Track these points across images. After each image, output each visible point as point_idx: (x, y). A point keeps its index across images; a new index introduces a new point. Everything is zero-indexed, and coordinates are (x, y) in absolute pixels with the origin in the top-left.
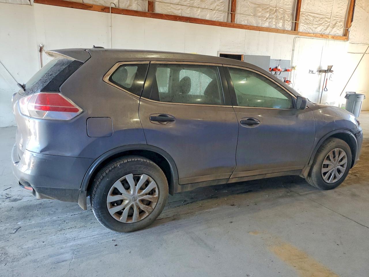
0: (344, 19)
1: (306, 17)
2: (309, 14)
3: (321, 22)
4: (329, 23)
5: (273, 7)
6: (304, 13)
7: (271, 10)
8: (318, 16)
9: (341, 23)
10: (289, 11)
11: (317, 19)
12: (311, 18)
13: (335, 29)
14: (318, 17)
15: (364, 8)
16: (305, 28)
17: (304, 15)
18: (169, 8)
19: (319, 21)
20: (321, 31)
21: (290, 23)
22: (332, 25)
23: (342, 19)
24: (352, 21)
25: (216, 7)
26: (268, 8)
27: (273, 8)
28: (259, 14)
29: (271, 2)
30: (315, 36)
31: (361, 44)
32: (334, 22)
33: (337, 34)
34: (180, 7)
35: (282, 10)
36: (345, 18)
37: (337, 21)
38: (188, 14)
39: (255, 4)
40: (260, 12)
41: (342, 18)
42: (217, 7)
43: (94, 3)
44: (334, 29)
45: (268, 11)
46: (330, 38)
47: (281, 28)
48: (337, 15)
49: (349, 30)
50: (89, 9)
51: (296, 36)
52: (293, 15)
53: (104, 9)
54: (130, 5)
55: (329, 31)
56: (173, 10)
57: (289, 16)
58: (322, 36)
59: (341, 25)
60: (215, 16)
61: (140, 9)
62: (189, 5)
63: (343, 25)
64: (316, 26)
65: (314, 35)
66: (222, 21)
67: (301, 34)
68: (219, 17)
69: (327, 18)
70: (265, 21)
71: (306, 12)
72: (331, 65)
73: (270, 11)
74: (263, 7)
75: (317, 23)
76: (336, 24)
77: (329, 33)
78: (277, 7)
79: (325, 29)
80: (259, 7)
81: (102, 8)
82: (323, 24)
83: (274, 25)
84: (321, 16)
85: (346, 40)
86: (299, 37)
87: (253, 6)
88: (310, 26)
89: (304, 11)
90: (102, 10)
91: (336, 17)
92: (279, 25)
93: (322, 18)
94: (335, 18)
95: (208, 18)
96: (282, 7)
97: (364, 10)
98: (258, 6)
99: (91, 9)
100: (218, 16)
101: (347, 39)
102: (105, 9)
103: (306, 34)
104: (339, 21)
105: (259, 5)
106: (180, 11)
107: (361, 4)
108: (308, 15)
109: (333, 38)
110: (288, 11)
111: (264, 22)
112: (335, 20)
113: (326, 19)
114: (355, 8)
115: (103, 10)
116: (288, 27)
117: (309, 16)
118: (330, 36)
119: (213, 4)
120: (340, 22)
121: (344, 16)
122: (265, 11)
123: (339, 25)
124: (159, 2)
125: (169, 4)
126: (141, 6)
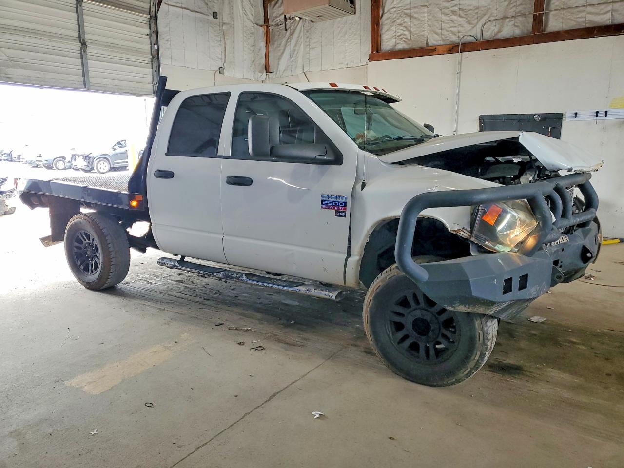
34: (609, 7)
50: (431, 54)
53: (453, 48)
54: (499, 31)
56: (590, 17)
61: (517, 33)
81: (449, 48)
90: (449, 50)
99: (434, 53)
106: (608, 16)
115: (451, 51)
124: (557, 11)
125: (584, 8)
126: (521, 27)
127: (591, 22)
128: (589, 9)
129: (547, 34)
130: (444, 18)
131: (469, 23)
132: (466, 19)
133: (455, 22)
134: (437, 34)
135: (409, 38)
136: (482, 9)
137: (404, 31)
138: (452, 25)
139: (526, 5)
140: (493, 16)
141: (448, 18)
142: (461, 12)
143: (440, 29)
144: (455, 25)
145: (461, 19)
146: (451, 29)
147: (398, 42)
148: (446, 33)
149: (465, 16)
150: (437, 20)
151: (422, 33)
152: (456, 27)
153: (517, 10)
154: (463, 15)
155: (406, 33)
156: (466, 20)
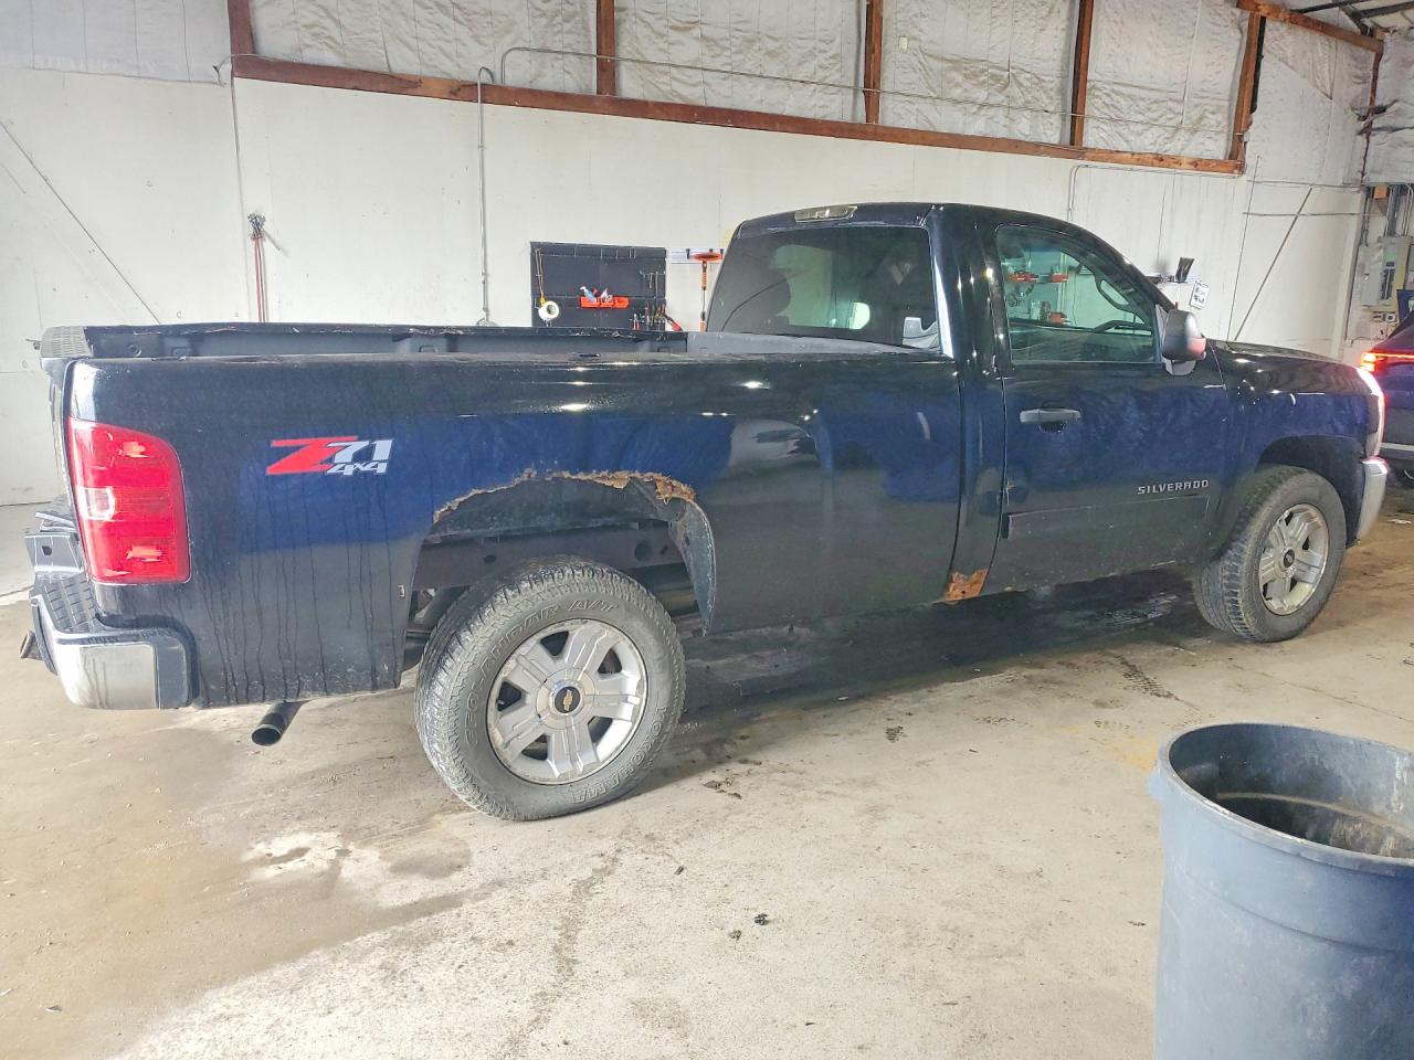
0: (1226, 104)
1: (1107, 100)
2: (1116, 87)
3: (1155, 115)
4: (1179, 118)
5: (998, 68)
6: (1099, 85)
7: (993, 76)
8: (1142, 93)
9: (1219, 117)
10: (1051, 79)
11: (1141, 103)
12: (1123, 102)
13: (1199, 137)
14: (1143, 99)
15: (1290, 64)
16: (1103, 134)
17: (1100, 93)
18: (666, 79)
19: (1149, 109)
20: (1154, 144)
21: (1056, 120)
22: (1188, 122)
23: (1221, 103)
24: (1253, 109)
25: (815, 73)
26: (983, 71)
27: (998, 72)
28: (957, 93)
29: (992, 52)
30: (1139, 160)
31: (1285, 185)
32: (1195, 114)
33: (1208, 153)
34: (697, 76)
35: (1028, 76)
36: (1230, 99)
37: (1206, 110)
38: (727, 97)
39: (943, 59)
40: (958, 85)
41: (1220, 100)
42: (821, 74)
43: (425, 72)
44: (1196, 135)
45: (984, 82)
46: (1185, 165)
47: (1027, 136)
48: (1203, 91)
49: (1245, 139)
50: (409, 90)
51: (1079, 162)
52: (1062, 91)
53: (459, 89)
54: (539, 75)
55: (1180, 143)
56: (677, 86)
57: (1051, 98)
58: (1162, 160)
59: (1219, 123)
60: (813, 102)
61: (570, 85)
62: (728, 68)
63: (1225, 123)
64: (1140, 128)
65: (1136, 156)
66: (835, 118)
67: (1092, 155)
68: (828, 104)
69: (1171, 99)
70: (974, 114)
71: (1105, 83)
72: (1190, 257)
73: (991, 82)
74: (966, 69)
75: (1141, 118)
76: (1201, 119)
77: (1182, 149)
78: (1013, 68)
79: (1167, 138)
80: (955, 69)
81: (449, 87)
82: (1161, 121)
83: (1005, 126)
84: (1154, 95)
85: (1236, 171)
86: (1087, 166)
87: (937, 65)
88: (1120, 128)
89: (1099, 78)
90: (450, 92)
91: (1202, 97)
92: (1020, 127)
93: (1155, 102)
94: (1197, 101)
95: (790, 109)
96: (1028, 69)
97: (1292, 68)
98: (950, 65)
99: (419, 90)
100: (822, 103)
101: (1241, 168)
102: (461, 91)
103: (1109, 156)
104: (1211, 109)
105: (956, 63)
106: (699, 91)
107: (1281, 49)
108: (1113, 91)
109: (1196, 165)
110: (1047, 79)
111: (971, 119)
112: (1197, 106)
113: (1171, 104)
114: (1263, 63)
115: (455, 94)
116: (1053, 132)
117: (1113, 95)
118: (1185, 161)
119: (806, 65)
120: (1213, 113)
121: (1228, 93)
122: (974, 82)
123: (1213, 122)
124: (629, 63)
125: (666, 68)
126: (575, 75)
127: (680, 96)
128: (673, 70)
129: (622, 100)
130: (421, 13)
131: (476, 38)
132: (471, 29)
133: (446, 30)
134: (409, 47)
135: (339, 39)
136: (500, 18)
137: (321, 17)
138: (441, 35)
139: (579, 35)
140: (524, 41)
141: (430, 17)
142: (457, 13)
143: (413, 37)
144: (446, 37)
145: (459, 27)
146: (439, 43)
147: (307, 41)
148: (429, 49)
149: (466, 23)
150: (403, 14)
151: (373, 35)
152: (449, 41)
153: (566, 42)
154: (463, 20)
155: (328, 23)
156: (471, 34)
